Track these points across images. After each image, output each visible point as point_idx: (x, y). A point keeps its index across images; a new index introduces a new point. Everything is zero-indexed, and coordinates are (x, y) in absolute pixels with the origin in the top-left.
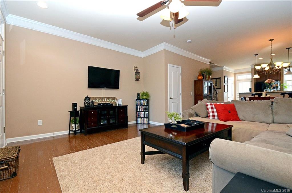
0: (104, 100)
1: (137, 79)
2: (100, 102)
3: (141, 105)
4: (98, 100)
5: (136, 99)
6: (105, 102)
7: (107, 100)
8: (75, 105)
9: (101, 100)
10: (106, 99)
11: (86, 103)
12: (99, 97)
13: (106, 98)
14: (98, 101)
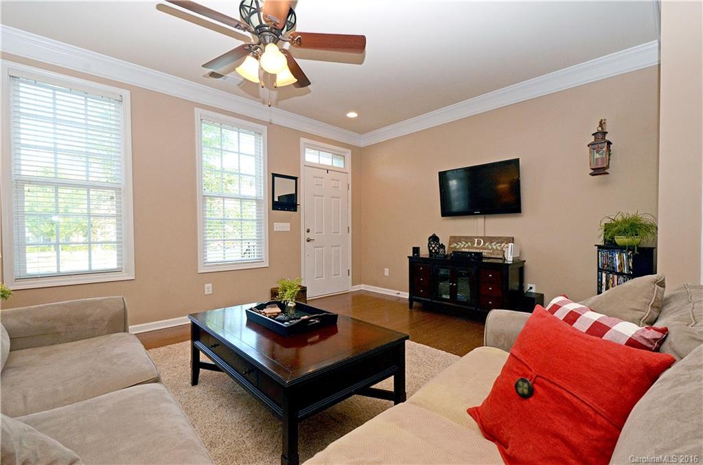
0: (479, 243)
1: (599, 171)
2: (468, 247)
3: (611, 272)
4: (463, 242)
5: (599, 247)
6: (478, 248)
7: (484, 244)
8: (416, 250)
9: (469, 244)
10: (482, 242)
11: (431, 248)
12: (467, 238)
13: (483, 238)
14: (463, 245)
